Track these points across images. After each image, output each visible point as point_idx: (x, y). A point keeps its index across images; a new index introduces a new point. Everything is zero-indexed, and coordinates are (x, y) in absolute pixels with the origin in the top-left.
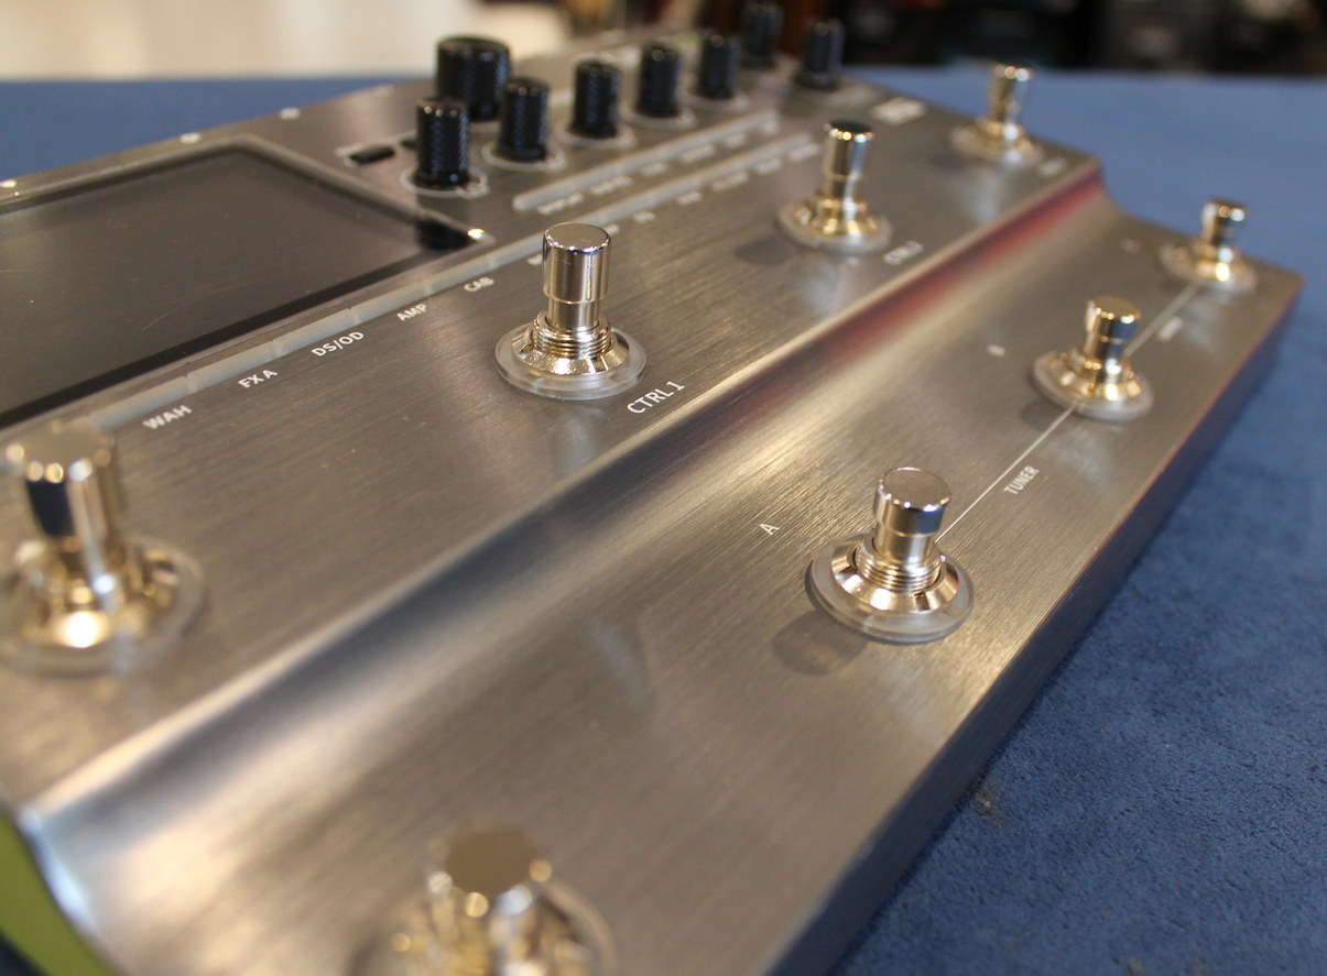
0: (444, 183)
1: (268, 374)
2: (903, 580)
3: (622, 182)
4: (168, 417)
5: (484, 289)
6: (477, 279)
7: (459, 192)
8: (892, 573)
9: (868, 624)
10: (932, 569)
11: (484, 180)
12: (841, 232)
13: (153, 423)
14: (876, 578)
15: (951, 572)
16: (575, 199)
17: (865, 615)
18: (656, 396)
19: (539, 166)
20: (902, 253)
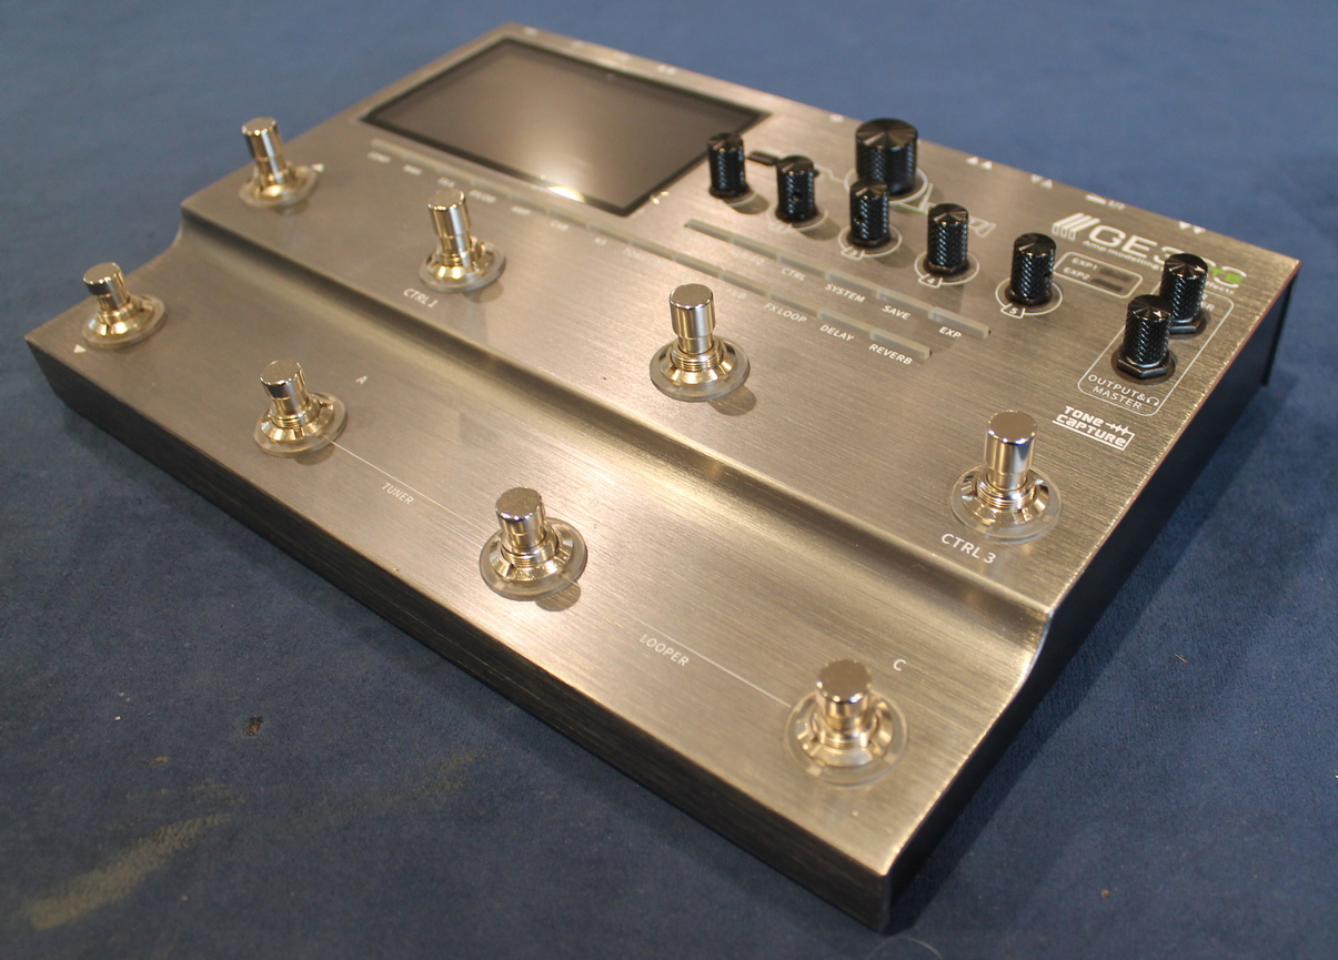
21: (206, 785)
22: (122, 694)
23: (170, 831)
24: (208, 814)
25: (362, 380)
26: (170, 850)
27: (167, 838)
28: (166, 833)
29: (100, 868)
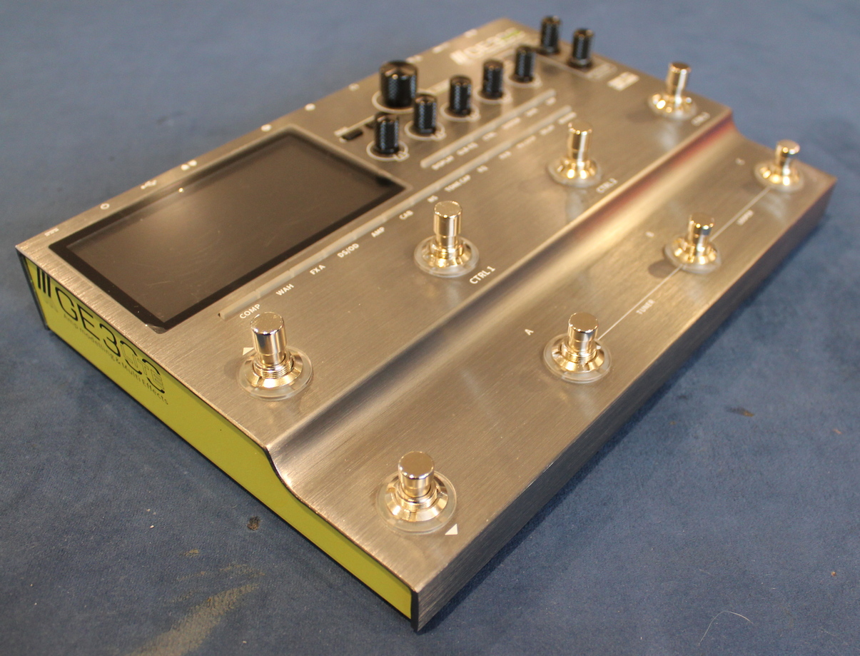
0: (386, 153)
1: (322, 267)
2: (580, 358)
3: (473, 146)
4: (285, 289)
5: (409, 218)
6: (405, 212)
7: (395, 158)
8: (575, 356)
9: (564, 376)
10: (592, 354)
11: (406, 149)
12: (577, 176)
13: (280, 293)
14: (568, 357)
15: (601, 352)
16: (450, 159)
17: (563, 372)
18: (482, 274)
19: (433, 137)
20: (606, 186)
21: (233, 566)
22: (149, 510)
23: (216, 599)
24: (241, 585)
25: (529, 332)
26: (221, 612)
27: (216, 604)
28: (214, 601)
29: (174, 628)
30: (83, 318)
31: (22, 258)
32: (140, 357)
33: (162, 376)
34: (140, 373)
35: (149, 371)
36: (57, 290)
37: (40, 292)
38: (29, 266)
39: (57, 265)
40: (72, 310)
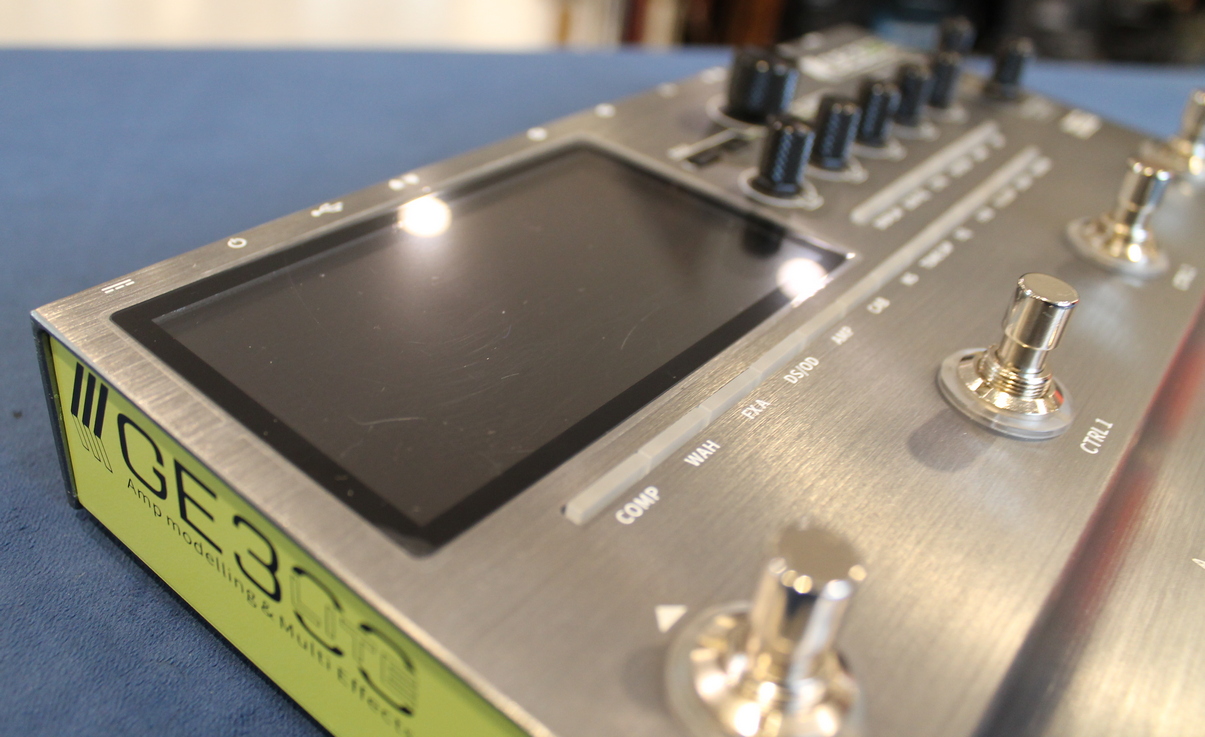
1: (762, 404)
4: (703, 453)
5: (885, 311)
7: (799, 202)
13: (693, 461)
16: (897, 213)
18: (1096, 434)
19: (844, 175)
20: (1185, 277)
30: (182, 495)
31: (43, 336)
32: (354, 616)
33: (424, 676)
34: (337, 651)
35: (377, 656)
36: (122, 420)
37: (72, 424)
38: (55, 357)
39: (131, 359)
40: (156, 471)
